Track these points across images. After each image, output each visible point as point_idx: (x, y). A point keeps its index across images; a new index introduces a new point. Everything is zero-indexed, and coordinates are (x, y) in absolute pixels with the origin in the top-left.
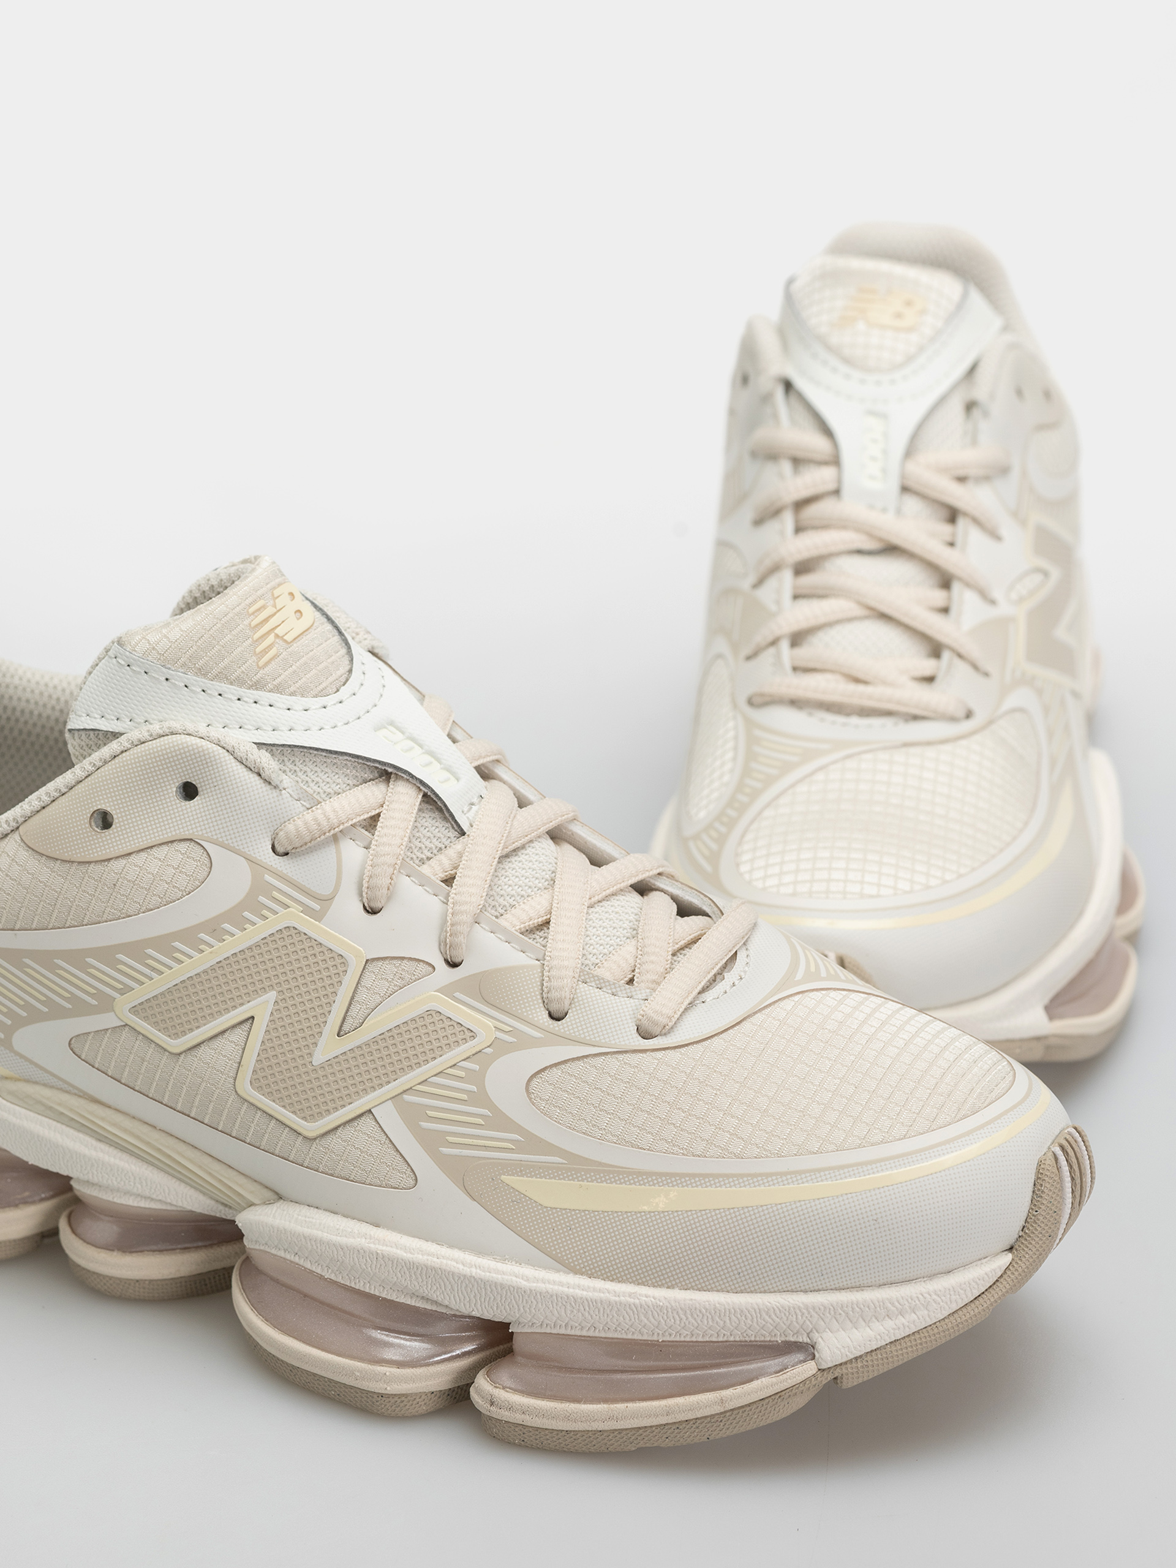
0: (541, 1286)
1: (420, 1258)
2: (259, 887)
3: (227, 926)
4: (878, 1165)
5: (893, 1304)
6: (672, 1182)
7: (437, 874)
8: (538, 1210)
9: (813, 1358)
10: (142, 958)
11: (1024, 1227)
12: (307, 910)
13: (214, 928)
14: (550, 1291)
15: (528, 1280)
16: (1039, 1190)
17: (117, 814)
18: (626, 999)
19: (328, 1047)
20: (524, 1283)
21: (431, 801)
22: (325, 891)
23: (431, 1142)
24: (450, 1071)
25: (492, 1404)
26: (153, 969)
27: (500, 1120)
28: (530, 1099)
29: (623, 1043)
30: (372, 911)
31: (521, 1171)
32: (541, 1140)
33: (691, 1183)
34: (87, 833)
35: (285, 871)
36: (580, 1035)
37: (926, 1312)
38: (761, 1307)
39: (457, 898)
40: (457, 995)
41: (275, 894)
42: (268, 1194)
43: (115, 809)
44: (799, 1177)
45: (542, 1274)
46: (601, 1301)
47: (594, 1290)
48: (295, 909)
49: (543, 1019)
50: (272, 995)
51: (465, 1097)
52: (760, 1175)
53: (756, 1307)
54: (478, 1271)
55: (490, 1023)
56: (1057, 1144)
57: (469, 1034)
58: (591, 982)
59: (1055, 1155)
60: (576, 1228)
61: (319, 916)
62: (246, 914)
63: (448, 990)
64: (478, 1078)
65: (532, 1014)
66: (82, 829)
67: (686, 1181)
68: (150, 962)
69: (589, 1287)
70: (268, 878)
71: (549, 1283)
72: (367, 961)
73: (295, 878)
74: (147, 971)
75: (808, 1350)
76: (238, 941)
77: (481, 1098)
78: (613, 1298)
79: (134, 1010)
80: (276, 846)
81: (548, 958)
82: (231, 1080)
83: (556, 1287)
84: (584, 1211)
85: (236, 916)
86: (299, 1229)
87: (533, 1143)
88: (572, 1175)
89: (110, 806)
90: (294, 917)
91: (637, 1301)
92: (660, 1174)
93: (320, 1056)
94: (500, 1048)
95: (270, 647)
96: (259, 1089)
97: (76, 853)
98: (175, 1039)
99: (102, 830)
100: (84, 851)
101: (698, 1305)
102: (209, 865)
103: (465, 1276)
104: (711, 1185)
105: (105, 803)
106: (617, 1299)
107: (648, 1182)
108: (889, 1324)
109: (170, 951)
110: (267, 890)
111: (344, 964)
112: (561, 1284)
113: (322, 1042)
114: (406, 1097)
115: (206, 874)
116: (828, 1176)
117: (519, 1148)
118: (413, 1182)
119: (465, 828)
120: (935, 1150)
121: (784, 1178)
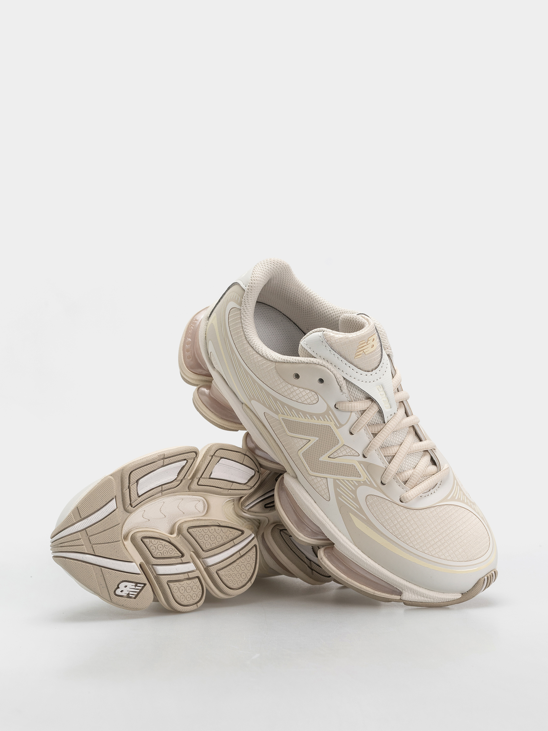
0: (345, 544)
1: (321, 519)
2: (327, 413)
3: (314, 417)
4: (439, 564)
5: (426, 595)
6: (388, 540)
7: (372, 431)
8: (353, 525)
9: (401, 596)
10: (291, 411)
11: (468, 591)
12: (335, 425)
13: (311, 415)
14: (347, 547)
15: (343, 541)
16: (476, 586)
17: (301, 377)
18: (402, 489)
19: (324, 458)
20: (342, 541)
21: (380, 412)
22: (343, 423)
23: (337, 495)
24: (350, 481)
25: (321, 559)
26: (292, 414)
27: (356, 500)
28: (366, 500)
29: (395, 500)
30: (351, 434)
31: (355, 515)
32: (363, 511)
33: (393, 543)
34: (292, 376)
35: (335, 413)
36: (386, 492)
37: (433, 600)
38: (394, 579)
39: (374, 443)
40: (361, 465)
41: (330, 417)
42: (294, 475)
43: (301, 376)
44: (418, 557)
45: (347, 541)
46: (357, 557)
47: (357, 553)
48: (333, 423)
49: (379, 482)
50: (317, 439)
51: (351, 490)
52: (410, 551)
53: (393, 579)
54: (333, 531)
55: (366, 476)
56: (487, 576)
57: (359, 475)
58: (395, 479)
59: (485, 579)
60: (361, 536)
61: (338, 428)
62: (321, 417)
63: (360, 462)
64: (356, 487)
65: (377, 480)
66: (291, 375)
67: (392, 542)
68: (292, 412)
69: (356, 551)
70: (330, 412)
71: (348, 545)
72: (344, 445)
73: (337, 416)
74: (291, 414)
75: (400, 594)
76: (315, 422)
77: (354, 492)
78: (360, 557)
79: (283, 419)
80: (336, 405)
81: (388, 468)
82: (298, 450)
83: (349, 547)
84: (365, 533)
85: (318, 416)
86: (297, 491)
87: (361, 510)
88: (366, 523)
89: (300, 374)
90: (332, 425)
91: (366, 561)
92: (387, 537)
93: (322, 459)
94: (365, 483)
95: (360, 354)
96: (303, 456)
97: (287, 379)
98: (289, 432)
99: (296, 378)
100: (289, 380)
101: (379, 571)
102: (317, 401)
103: (329, 530)
104: (397, 547)
105: (299, 373)
106: (361, 558)
107: (383, 537)
108: (423, 598)
109: (298, 414)
110: (329, 415)
111: (338, 442)
112: (350, 547)
113: (324, 456)
114: (337, 481)
115: (315, 402)
116: (425, 561)
117: (357, 509)
118: (328, 500)
119: (386, 422)
120: (455, 567)
121: (415, 555)
